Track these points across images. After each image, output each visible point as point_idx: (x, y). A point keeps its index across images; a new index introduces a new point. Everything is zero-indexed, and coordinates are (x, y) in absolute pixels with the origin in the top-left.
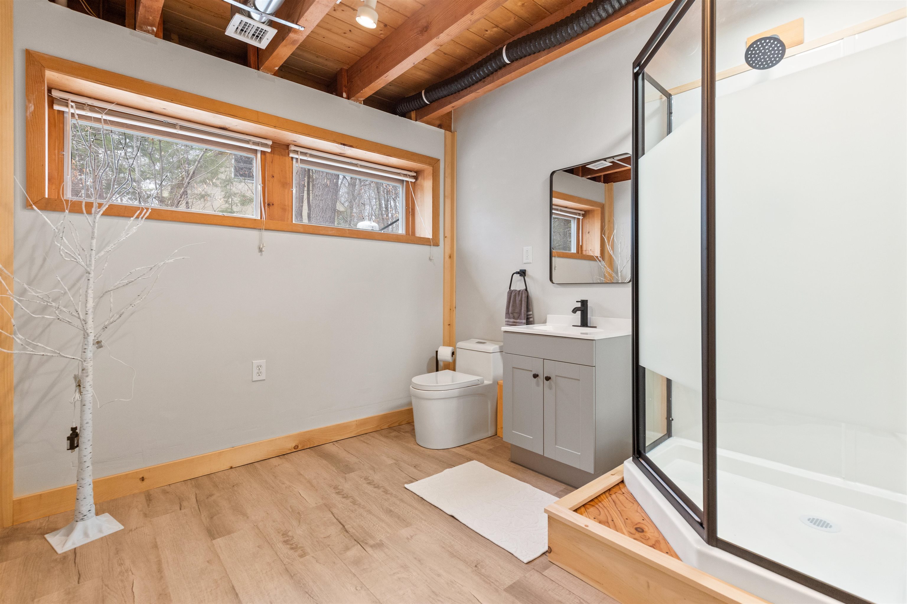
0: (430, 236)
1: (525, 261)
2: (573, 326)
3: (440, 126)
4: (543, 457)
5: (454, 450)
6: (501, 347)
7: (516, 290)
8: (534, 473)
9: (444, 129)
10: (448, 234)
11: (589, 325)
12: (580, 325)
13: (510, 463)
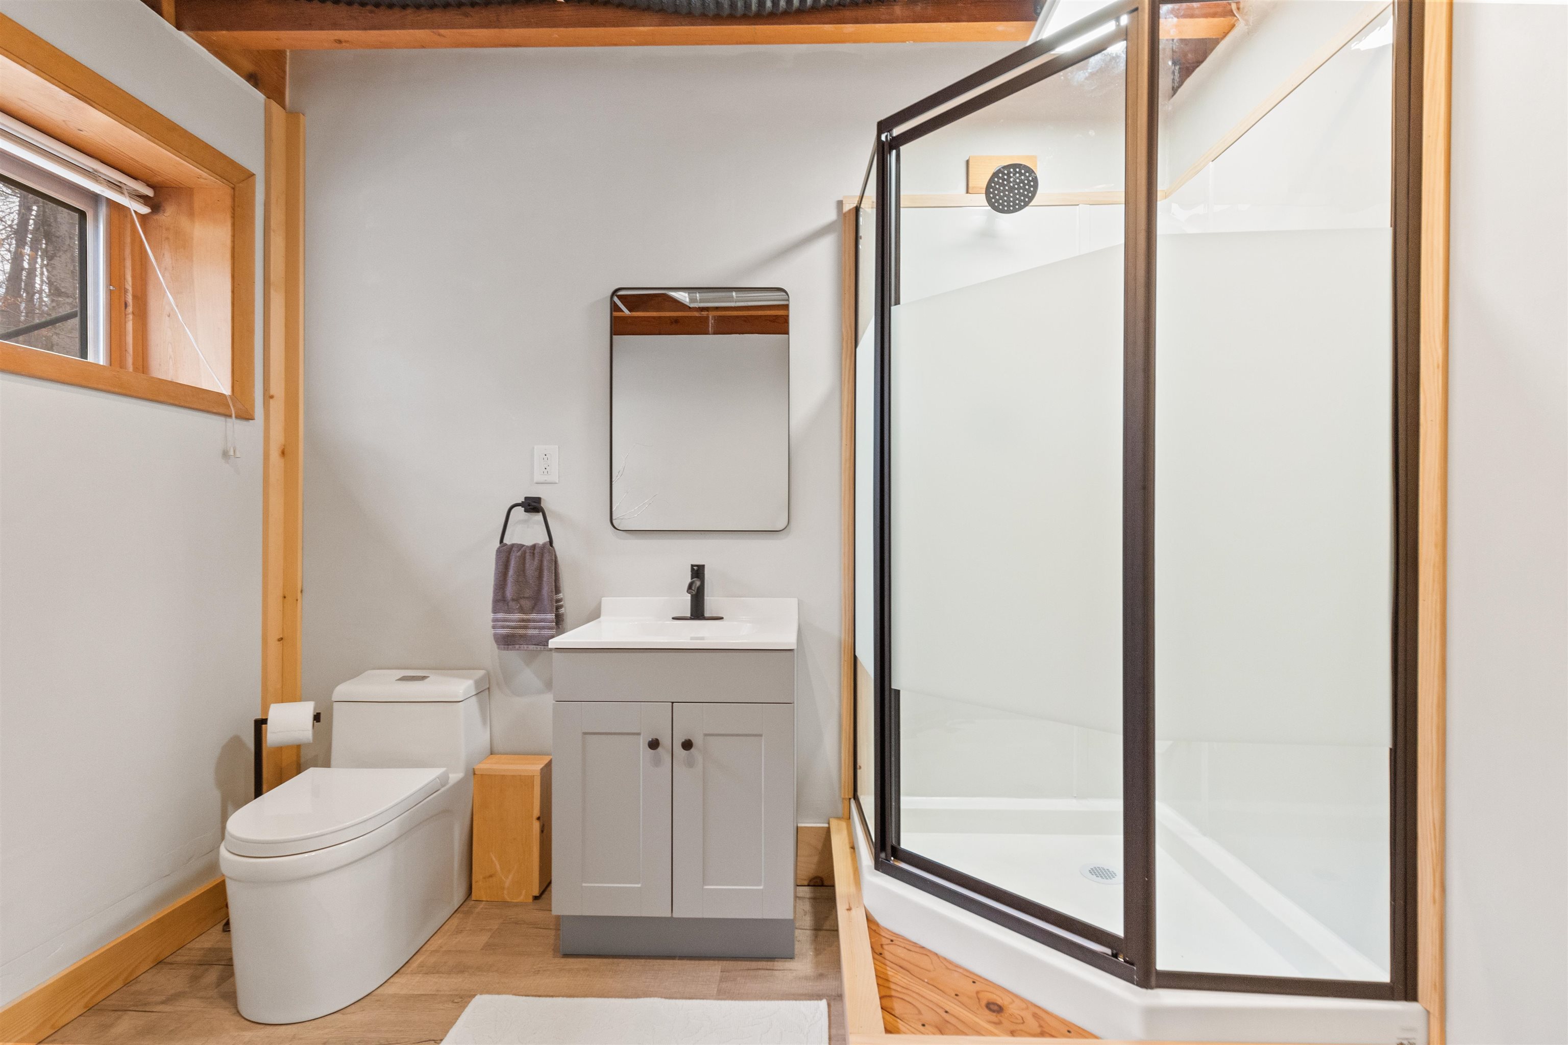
0: (224, 388)
1: (538, 477)
2: (674, 618)
3: (253, 79)
4: (672, 919)
5: (390, 990)
6: (477, 683)
7: (522, 546)
8: (636, 961)
9: (265, 94)
10: (278, 387)
11: (707, 614)
12: (689, 615)
13: (563, 960)
